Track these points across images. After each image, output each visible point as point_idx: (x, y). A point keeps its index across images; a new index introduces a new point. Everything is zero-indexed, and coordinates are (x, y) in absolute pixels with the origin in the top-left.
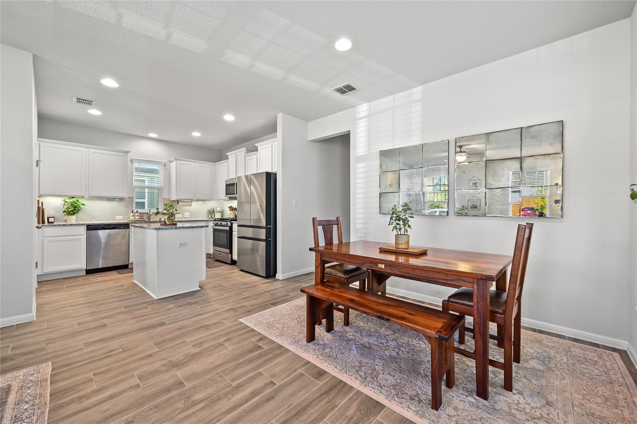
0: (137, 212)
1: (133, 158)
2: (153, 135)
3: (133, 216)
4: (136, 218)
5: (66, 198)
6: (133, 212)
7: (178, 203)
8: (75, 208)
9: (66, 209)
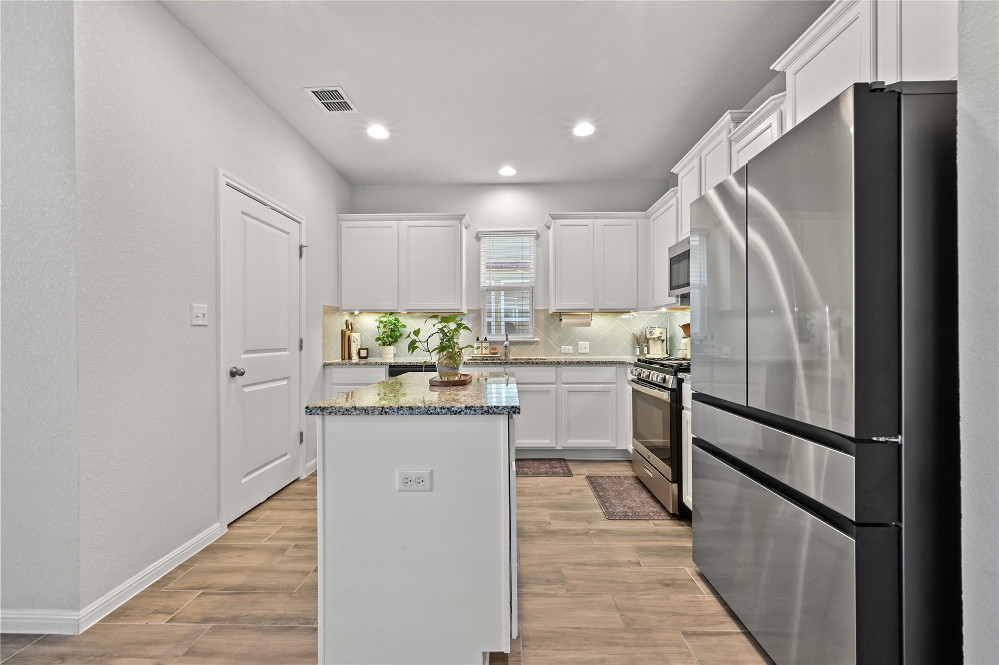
0: (486, 339)
1: (480, 230)
2: (507, 172)
3: (478, 348)
4: (483, 353)
5: (380, 315)
6: (478, 339)
7: (561, 320)
9: (381, 334)
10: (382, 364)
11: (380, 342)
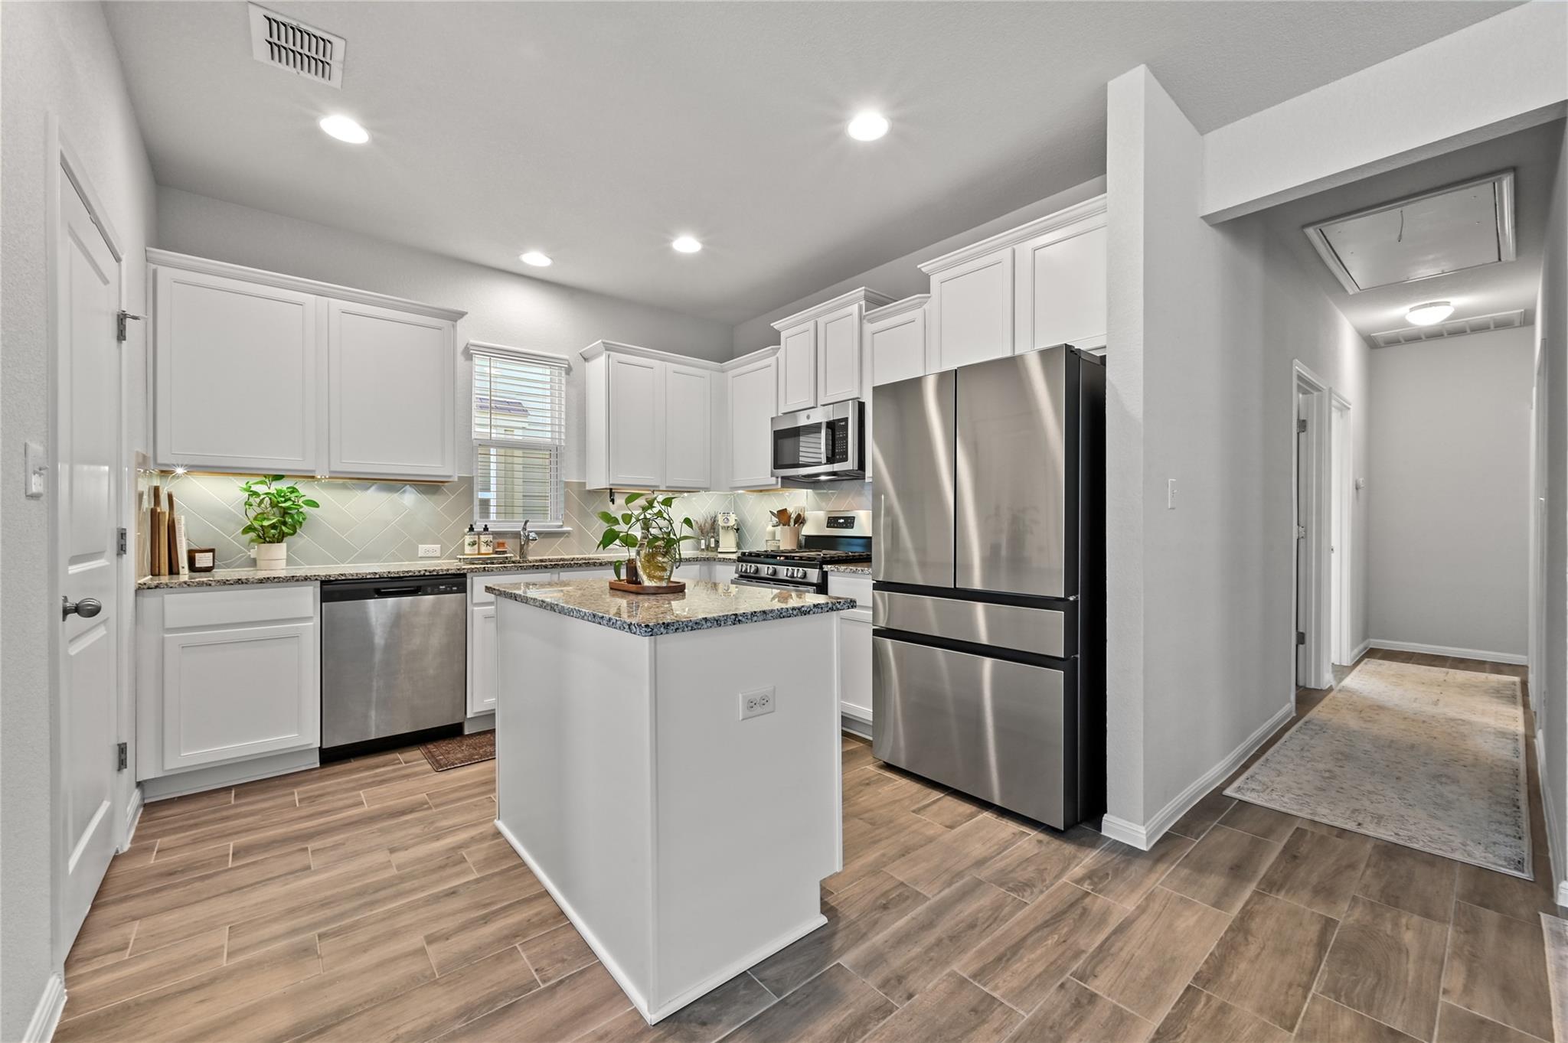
0: (486, 529)
1: (472, 341)
2: (536, 259)
3: (473, 544)
4: (483, 551)
5: (252, 480)
6: (471, 529)
7: (613, 501)
8: (283, 517)
9: (255, 519)
10: (306, 578)
11: (252, 535)
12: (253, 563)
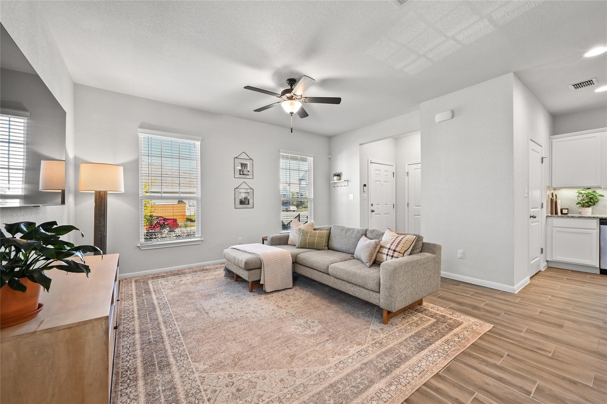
8: (590, 200)
9: (581, 200)
10: (595, 218)
11: (580, 205)
12: (580, 213)
